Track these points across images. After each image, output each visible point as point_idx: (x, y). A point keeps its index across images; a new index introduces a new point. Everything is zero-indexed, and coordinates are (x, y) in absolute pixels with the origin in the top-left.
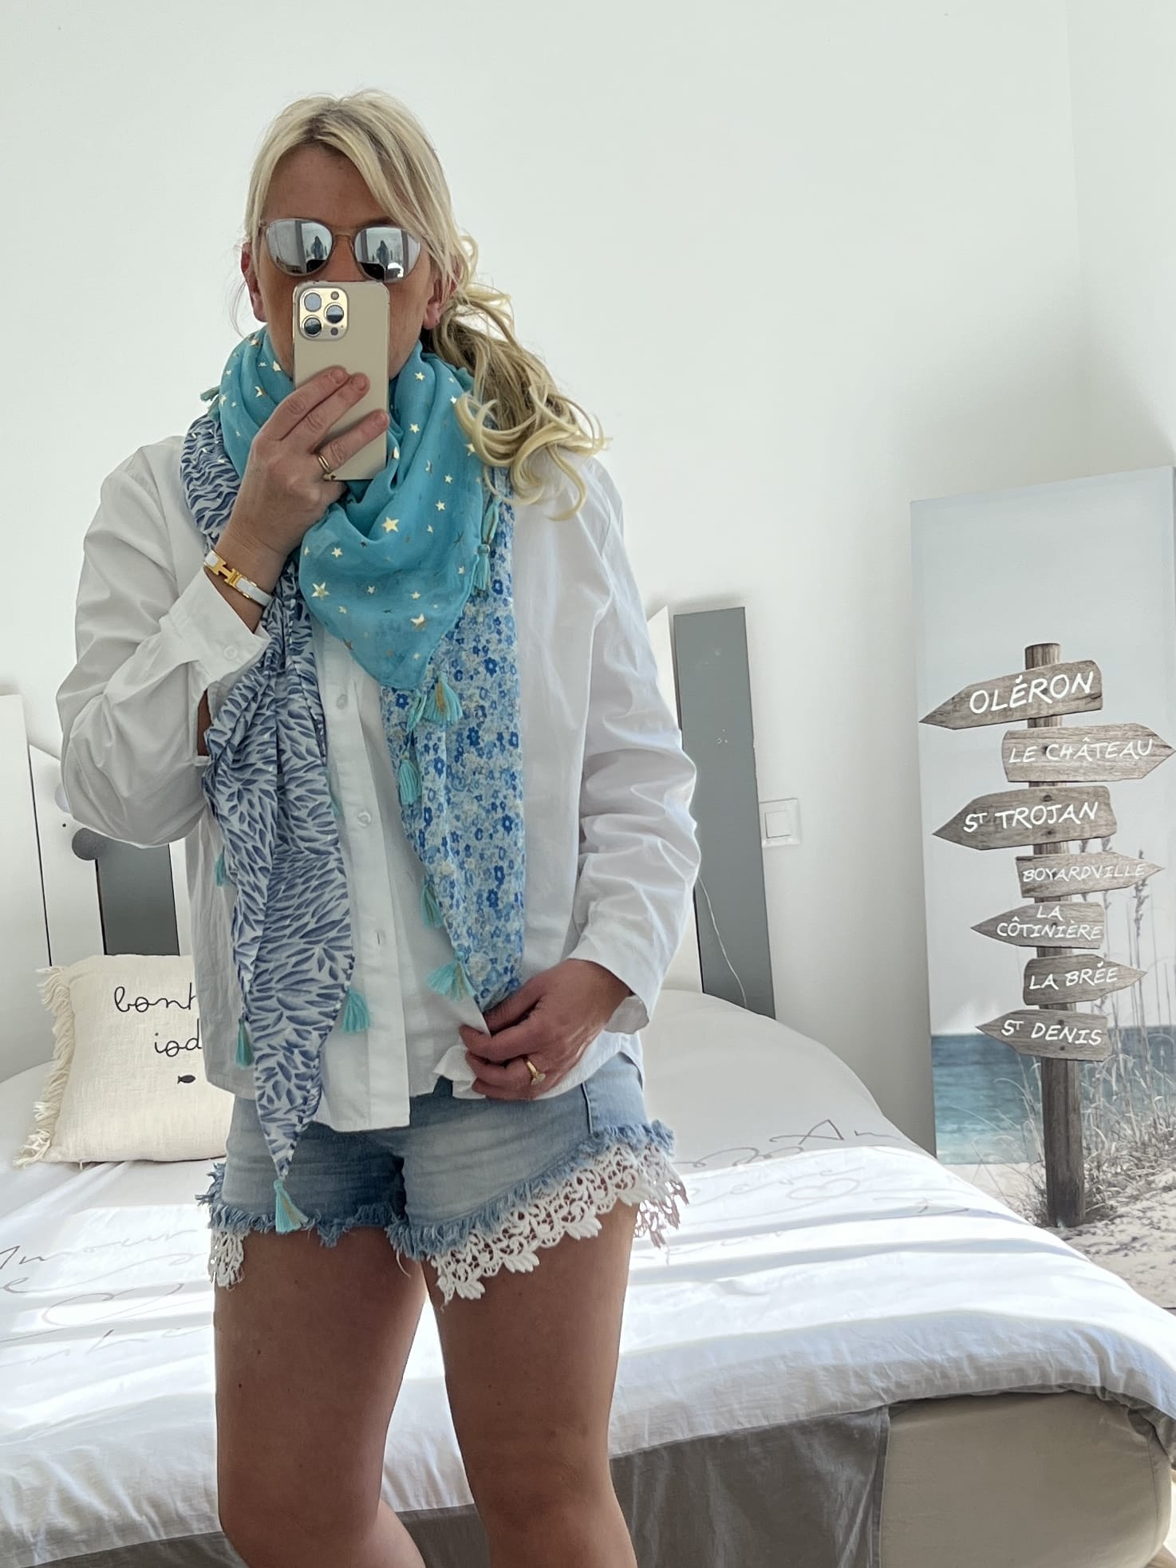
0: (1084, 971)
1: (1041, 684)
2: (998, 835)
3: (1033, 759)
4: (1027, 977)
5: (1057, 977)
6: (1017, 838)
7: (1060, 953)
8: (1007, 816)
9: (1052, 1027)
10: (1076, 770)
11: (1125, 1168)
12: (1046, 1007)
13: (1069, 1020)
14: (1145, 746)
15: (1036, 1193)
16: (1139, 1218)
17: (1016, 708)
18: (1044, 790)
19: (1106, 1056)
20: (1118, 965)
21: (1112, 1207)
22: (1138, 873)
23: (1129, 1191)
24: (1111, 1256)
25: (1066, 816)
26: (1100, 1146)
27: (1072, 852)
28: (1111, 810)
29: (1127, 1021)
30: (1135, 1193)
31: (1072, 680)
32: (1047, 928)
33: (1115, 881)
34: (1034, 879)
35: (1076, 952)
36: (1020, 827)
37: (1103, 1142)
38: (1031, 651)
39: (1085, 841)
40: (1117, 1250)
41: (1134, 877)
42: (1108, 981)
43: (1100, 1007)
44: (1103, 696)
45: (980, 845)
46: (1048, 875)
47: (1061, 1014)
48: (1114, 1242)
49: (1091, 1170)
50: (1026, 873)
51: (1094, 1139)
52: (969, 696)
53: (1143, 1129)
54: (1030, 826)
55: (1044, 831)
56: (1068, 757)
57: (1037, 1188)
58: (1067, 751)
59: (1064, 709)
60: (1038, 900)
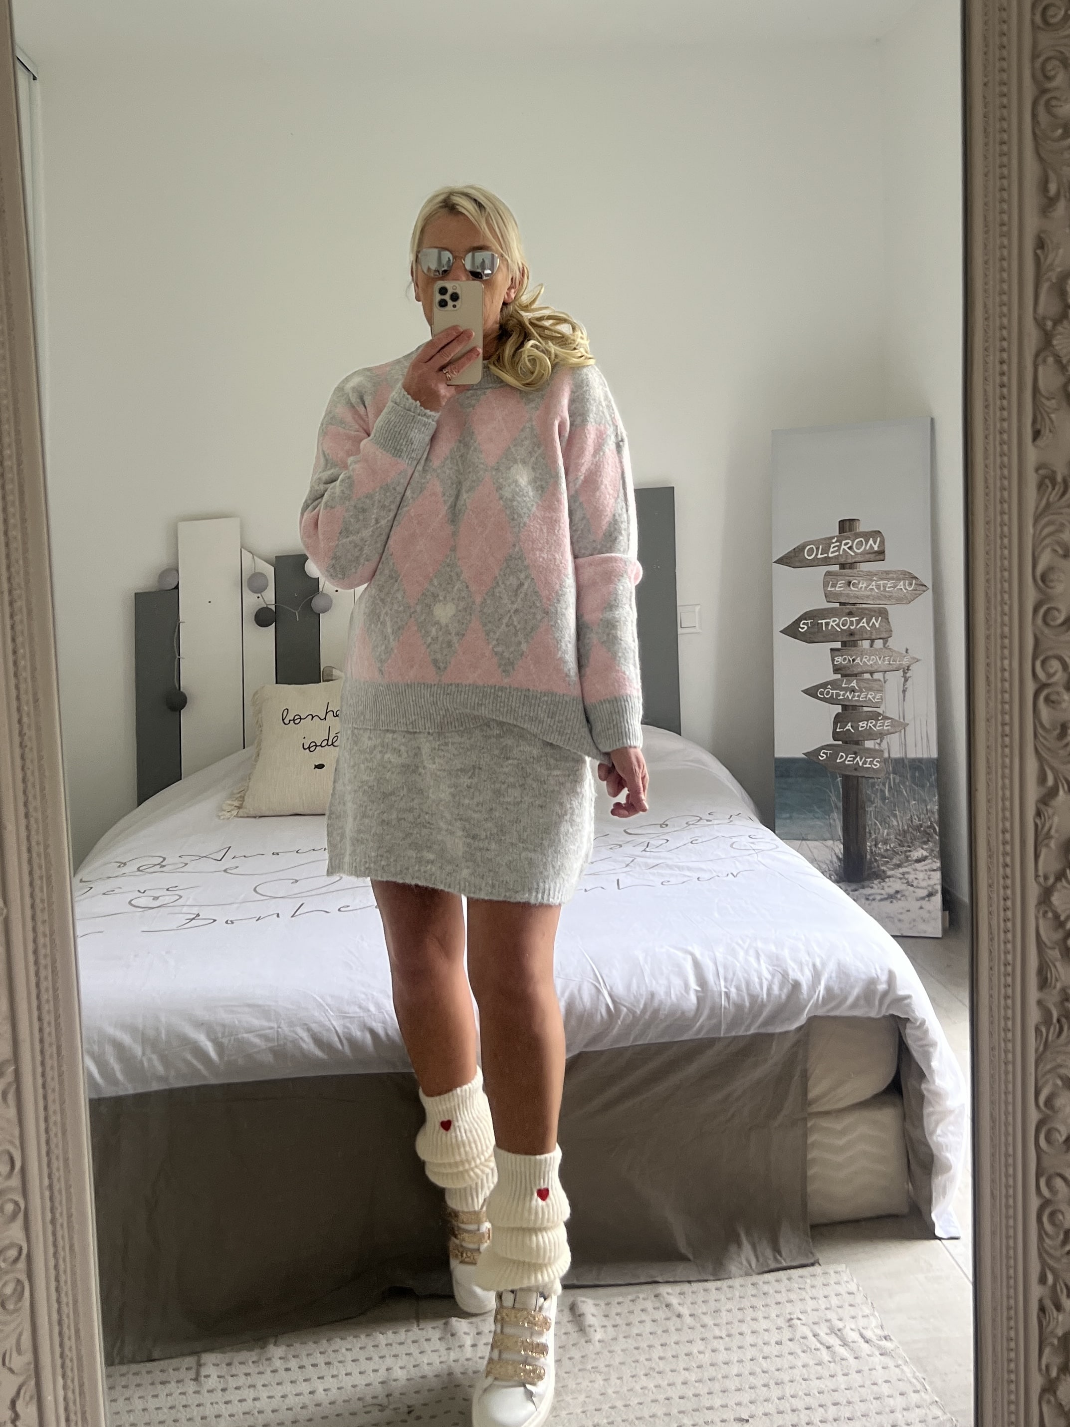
0: (870, 721)
1: (848, 543)
2: (820, 634)
3: (842, 589)
4: (835, 723)
5: (854, 725)
6: (831, 637)
7: (855, 710)
8: (826, 623)
9: (850, 756)
10: (868, 597)
11: (892, 846)
12: (846, 743)
13: (861, 752)
14: (911, 584)
15: (836, 861)
16: (901, 879)
17: (832, 558)
18: (849, 608)
19: (882, 775)
20: (891, 719)
21: (884, 871)
22: (905, 662)
23: (895, 861)
24: (883, 903)
25: (861, 624)
26: (877, 832)
27: (864, 648)
28: (889, 622)
29: (896, 754)
30: (898, 862)
31: (867, 542)
32: (848, 693)
33: (891, 666)
34: (841, 663)
35: (866, 709)
36: (833, 630)
37: (879, 829)
38: (842, 523)
39: (873, 641)
40: (886, 899)
41: (903, 664)
42: (885, 728)
43: (879, 744)
44: (886, 552)
45: (809, 640)
46: (850, 661)
47: (855, 748)
48: (885, 894)
49: (871, 847)
50: (836, 659)
51: (874, 826)
52: (804, 548)
53: (904, 822)
54: (839, 630)
55: (848, 633)
56: (863, 589)
57: (837, 857)
58: (863, 585)
59: (862, 559)
60: (843, 676)
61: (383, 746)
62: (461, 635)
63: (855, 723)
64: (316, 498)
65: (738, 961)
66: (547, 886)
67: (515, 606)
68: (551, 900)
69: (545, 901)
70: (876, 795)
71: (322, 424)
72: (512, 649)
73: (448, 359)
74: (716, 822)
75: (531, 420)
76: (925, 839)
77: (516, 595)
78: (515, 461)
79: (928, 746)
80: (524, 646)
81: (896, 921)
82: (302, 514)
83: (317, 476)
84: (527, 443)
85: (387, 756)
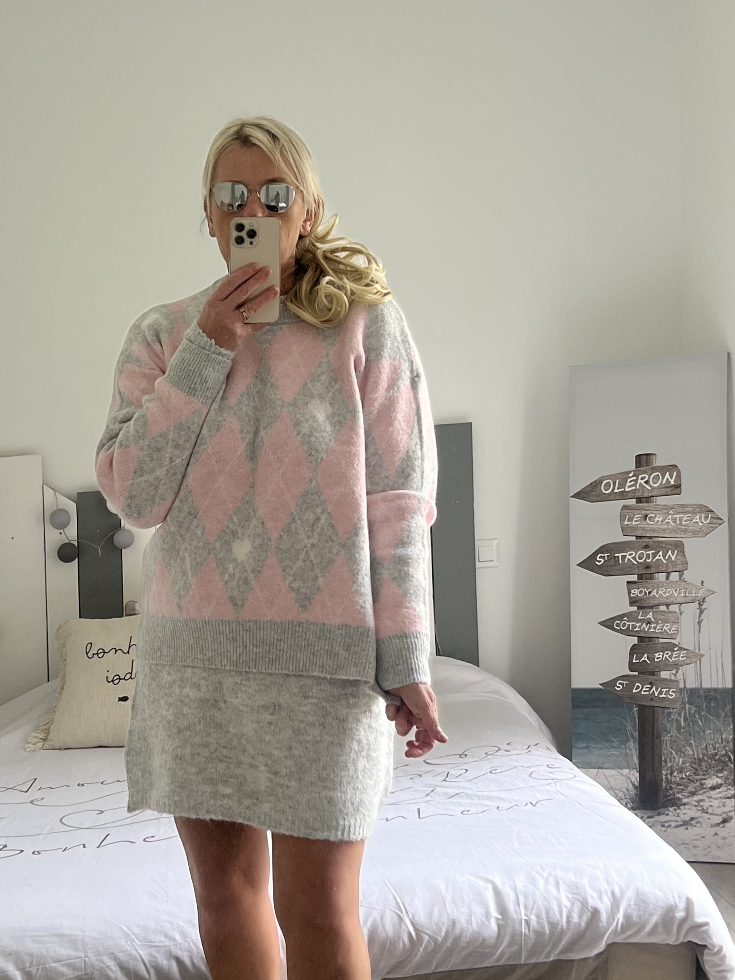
0: (666, 652)
1: (645, 477)
2: (617, 568)
3: (638, 523)
4: (631, 655)
5: (650, 656)
6: (629, 570)
7: (652, 641)
8: (622, 556)
9: (645, 686)
10: (664, 530)
11: (687, 774)
12: (643, 673)
13: (656, 682)
14: (707, 518)
15: (633, 789)
16: (696, 806)
17: (629, 492)
18: (645, 542)
19: (678, 705)
20: (687, 650)
21: (679, 798)
22: (701, 594)
23: (690, 789)
24: (677, 829)
25: (657, 558)
26: (673, 760)
27: (660, 580)
28: (685, 555)
29: (691, 684)
30: (694, 790)
31: (663, 476)
32: (644, 625)
33: (686, 598)
34: (637, 595)
35: (662, 640)
36: (629, 563)
37: (675, 758)
38: (638, 457)
39: (668, 574)
40: (681, 825)
41: (698, 597)
42: (680, 659)
43: (675, 675)
44: (682, 486)
45: (605, 573)
46: (646, 593)
47: (651, 678)
48: (680, 821)
49: (666, 775)
50: (632, 591)
51: (669, 755)
52: (600, 482)
53: (699, 750)
54: (636, 563)
55: (644, 566)
56: (660, 522)
57: (633, 785)
58: (659, 518)
59: (658, 493)
60: (639, 608)
61: (182, 681)
62: (257, 572)
63: (652, 652)
64: (111, 437)
65: (537, 889)
66: (347, 823)
67: (312, 541)
68: (352, 836)
69: (346, 838)
70: (672, 725)
71: (118, 362)
72: (309, 584)
73: (245, 298)
74: (515, 752)
75: (327, 355)
76: (721, 768)
77: (313, 530)
78: (312, 397)
79: (723, 677)
80: (321, 581)
81: (691, 847)
82: (98, 453)
83: (112, 415)
84: (323, 377)
85: (185, 690)
